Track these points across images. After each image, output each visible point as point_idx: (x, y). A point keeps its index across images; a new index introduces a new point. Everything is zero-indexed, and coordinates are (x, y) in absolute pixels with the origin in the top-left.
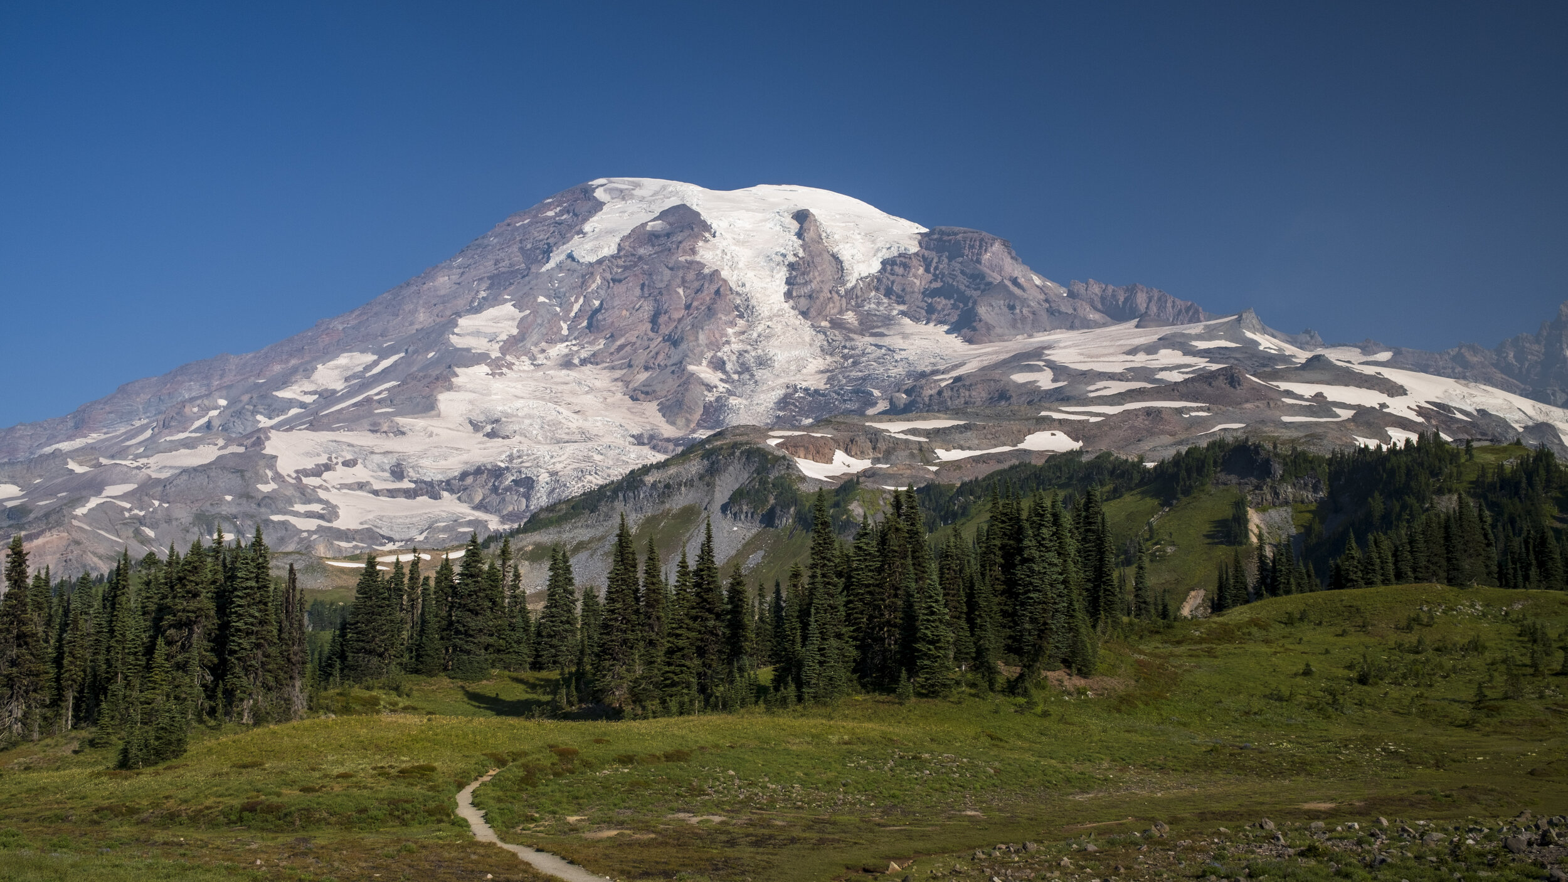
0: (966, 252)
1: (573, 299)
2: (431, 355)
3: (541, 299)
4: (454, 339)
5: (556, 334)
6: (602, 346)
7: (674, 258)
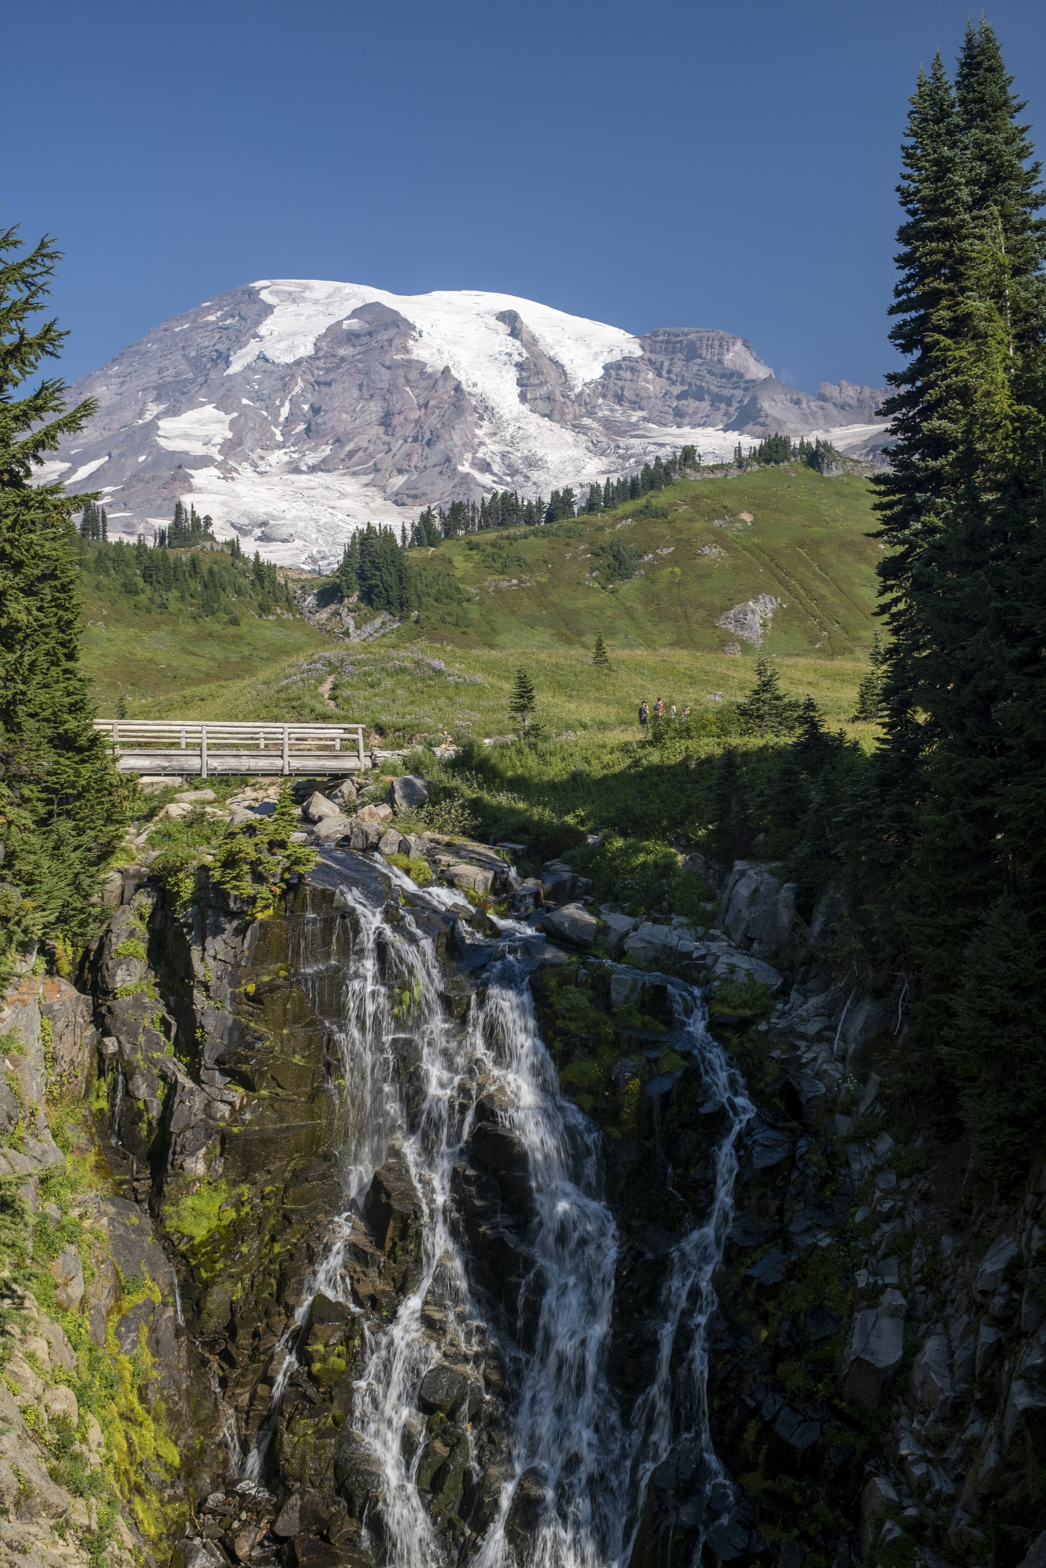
0: (704, 352)
1: (278, 403)
2: (142, 459)
3: (245, 401)
4: (162, 442)
5: (269, 439)
6: (328, 452)
7: (389, 356)
